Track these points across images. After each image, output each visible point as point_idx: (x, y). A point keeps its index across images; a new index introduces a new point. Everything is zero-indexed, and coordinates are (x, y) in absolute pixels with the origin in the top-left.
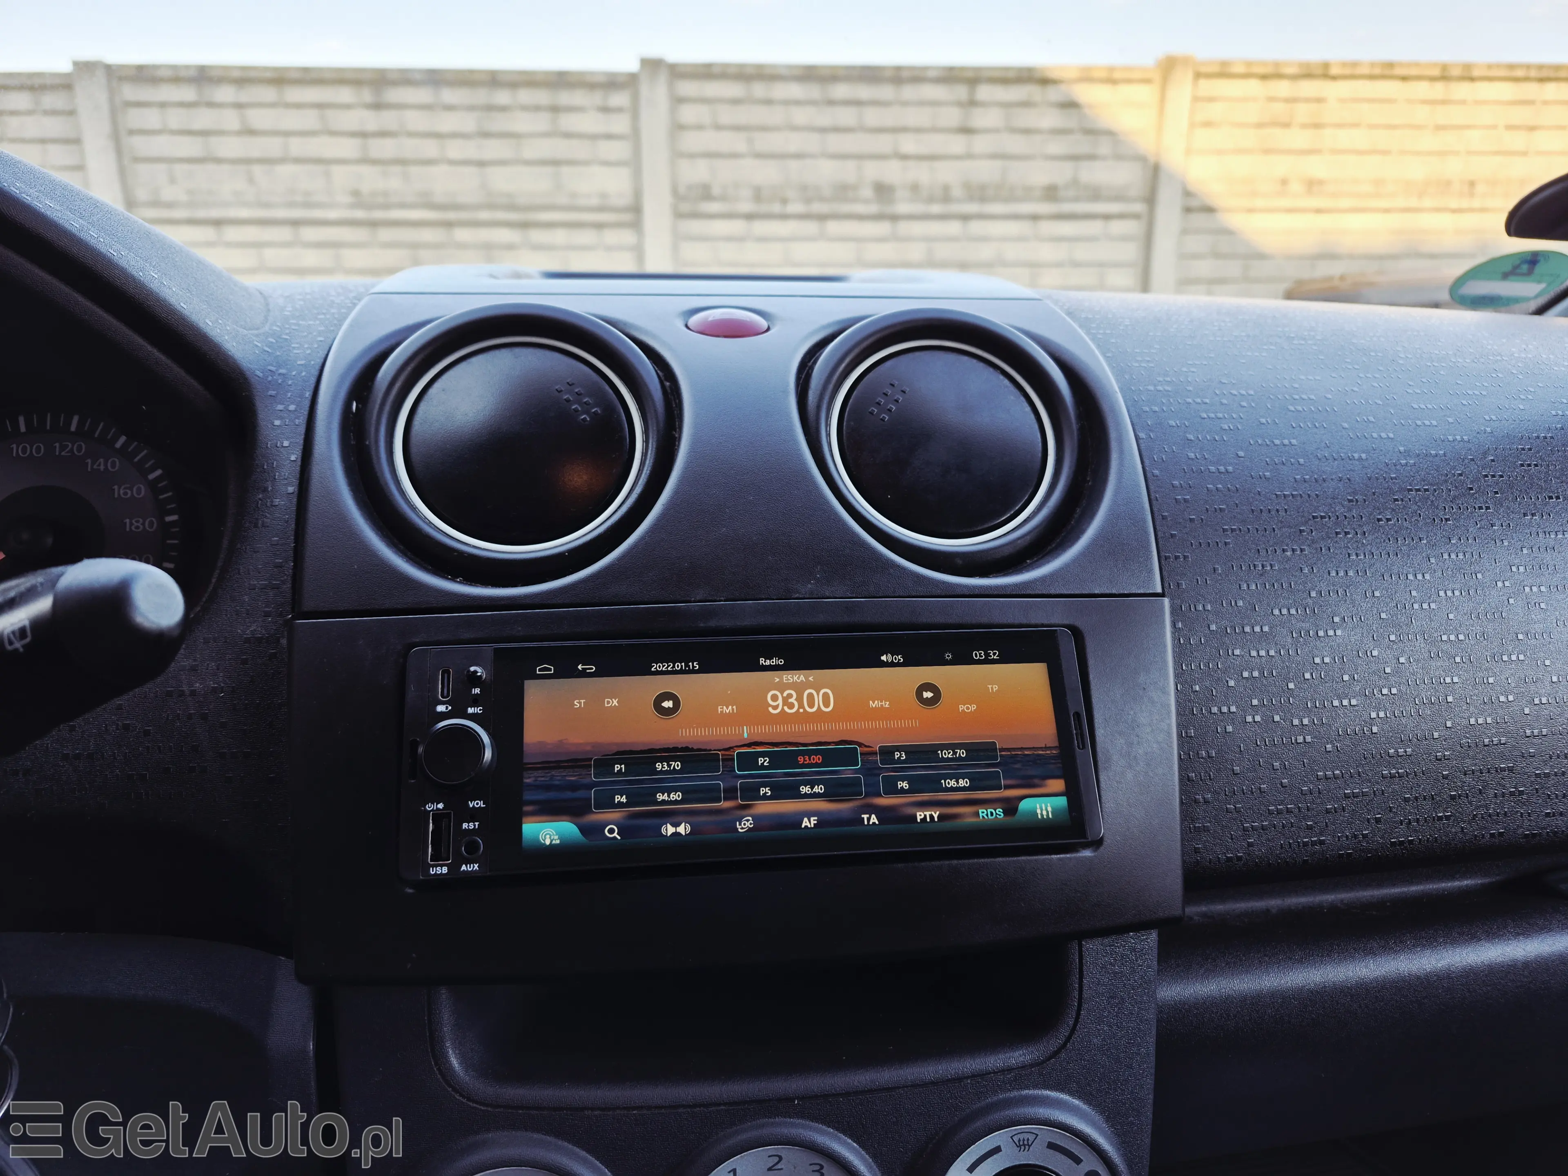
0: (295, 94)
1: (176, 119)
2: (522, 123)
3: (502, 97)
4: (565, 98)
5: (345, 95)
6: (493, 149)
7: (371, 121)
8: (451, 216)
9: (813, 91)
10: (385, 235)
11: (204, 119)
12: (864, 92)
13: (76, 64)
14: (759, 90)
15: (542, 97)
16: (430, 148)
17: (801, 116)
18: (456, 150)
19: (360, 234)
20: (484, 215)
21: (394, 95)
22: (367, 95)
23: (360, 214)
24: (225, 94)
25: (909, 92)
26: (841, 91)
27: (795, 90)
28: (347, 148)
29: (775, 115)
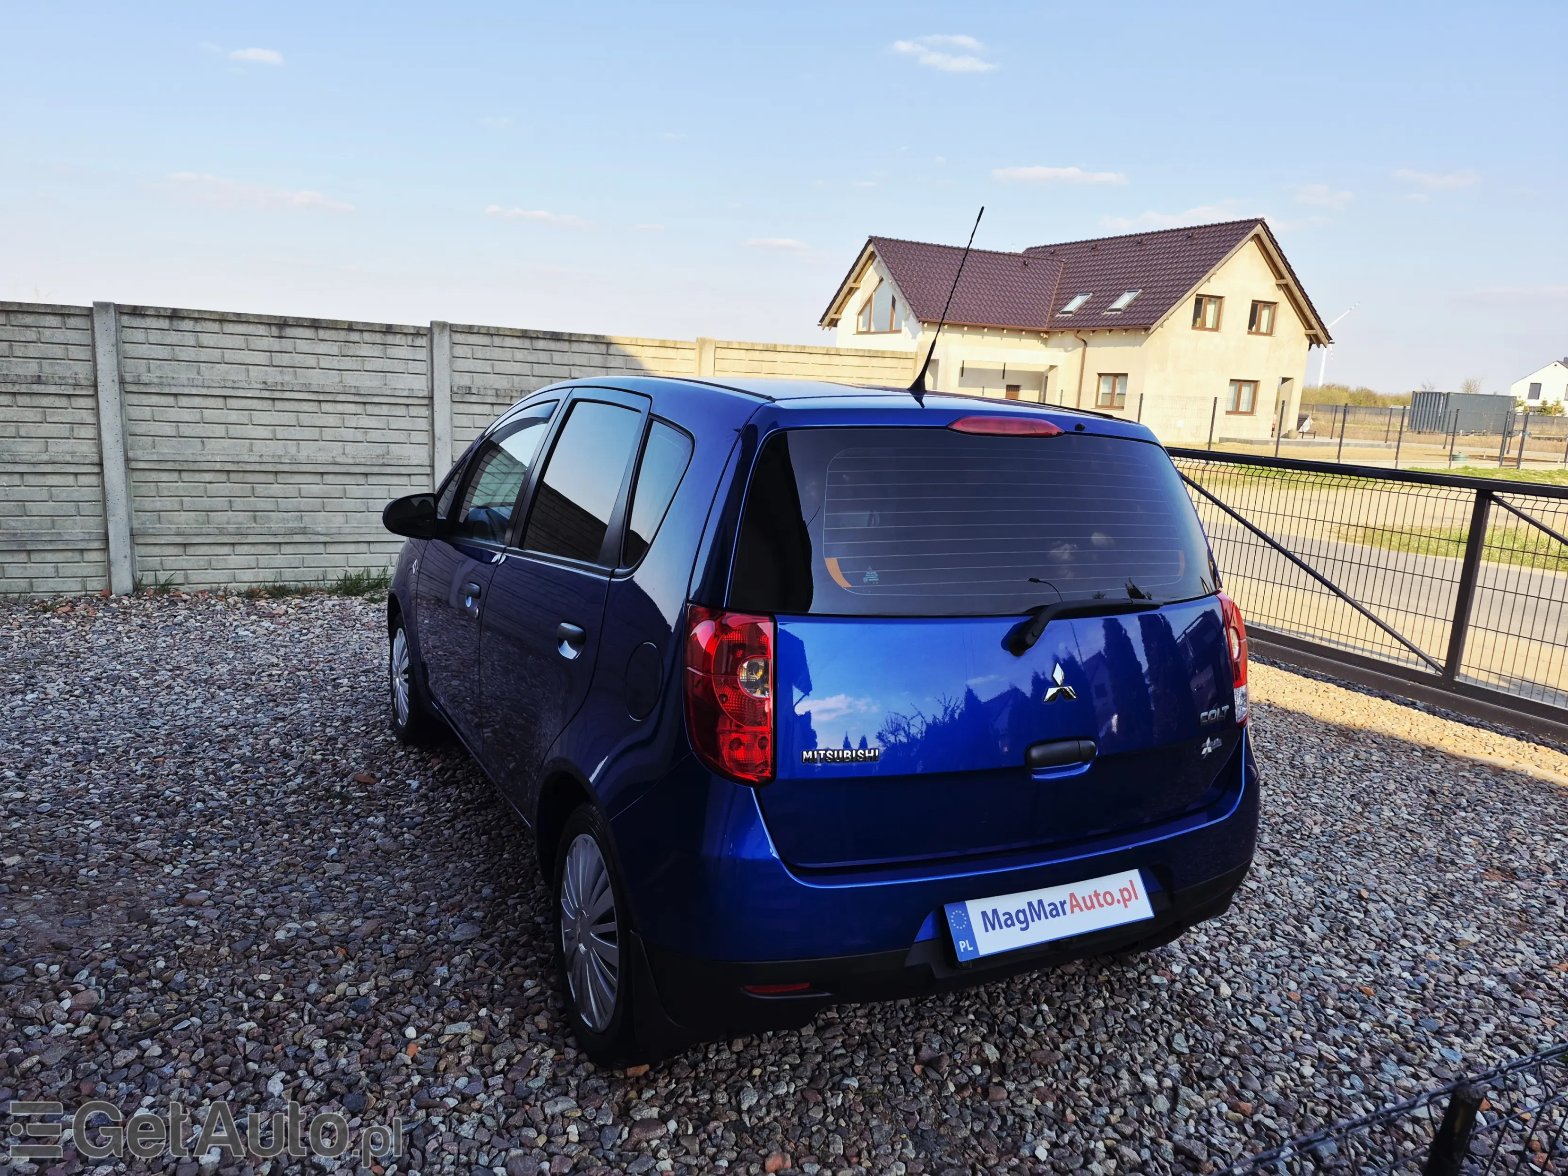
0: (229, 328)
1: (154, 337)
2: (365, 350)
3: (355, 337)
4: (390, 339)
5: (262, 330)
6: (347, 363)
7: (276, 345)
8: (321, 397)
9: (527, 343)
10: (279, 405)
11: (173, 338)
12: (553, 345)
13: (94, 303)
14: (497, 341)
15: (378, 338)
16: (311, 361)
17: (519, 355)
18: (325, 362)
19: (267, 405)
20: (341, 398)
21: (289, 332)
22: (275, 331)
23: (267, 394)
24: (188, 325)
25: (575, 347)
26: (541, 344)
27: (517, 342)
28: (262, 358)
29: (507, 354)
